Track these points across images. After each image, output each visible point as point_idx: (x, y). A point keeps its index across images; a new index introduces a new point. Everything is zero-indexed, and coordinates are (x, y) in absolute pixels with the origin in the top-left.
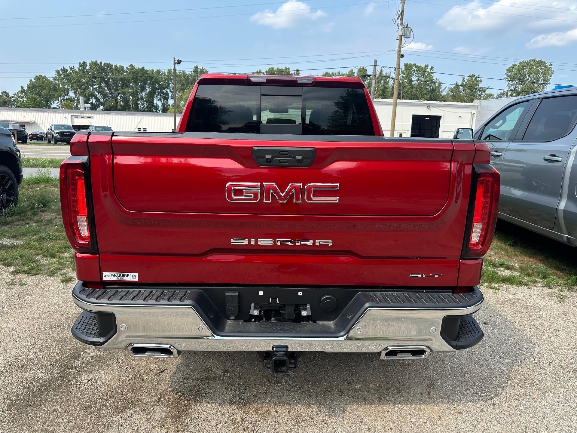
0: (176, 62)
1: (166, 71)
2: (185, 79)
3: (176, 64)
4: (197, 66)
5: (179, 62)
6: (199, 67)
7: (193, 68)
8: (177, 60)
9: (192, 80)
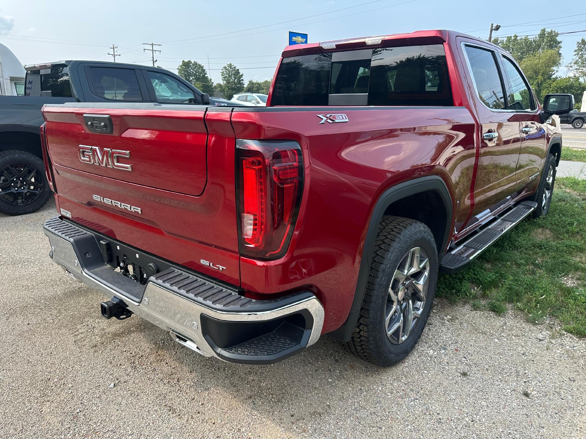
0: (493, 28)
1: (505, 39)
2: (527, 46)
3: (493, 31)
4: (544, 29)
5: (498, 28)
6: (547, 30)
7: (539, 32)
8: (495, 26)
9: (535, 46)
